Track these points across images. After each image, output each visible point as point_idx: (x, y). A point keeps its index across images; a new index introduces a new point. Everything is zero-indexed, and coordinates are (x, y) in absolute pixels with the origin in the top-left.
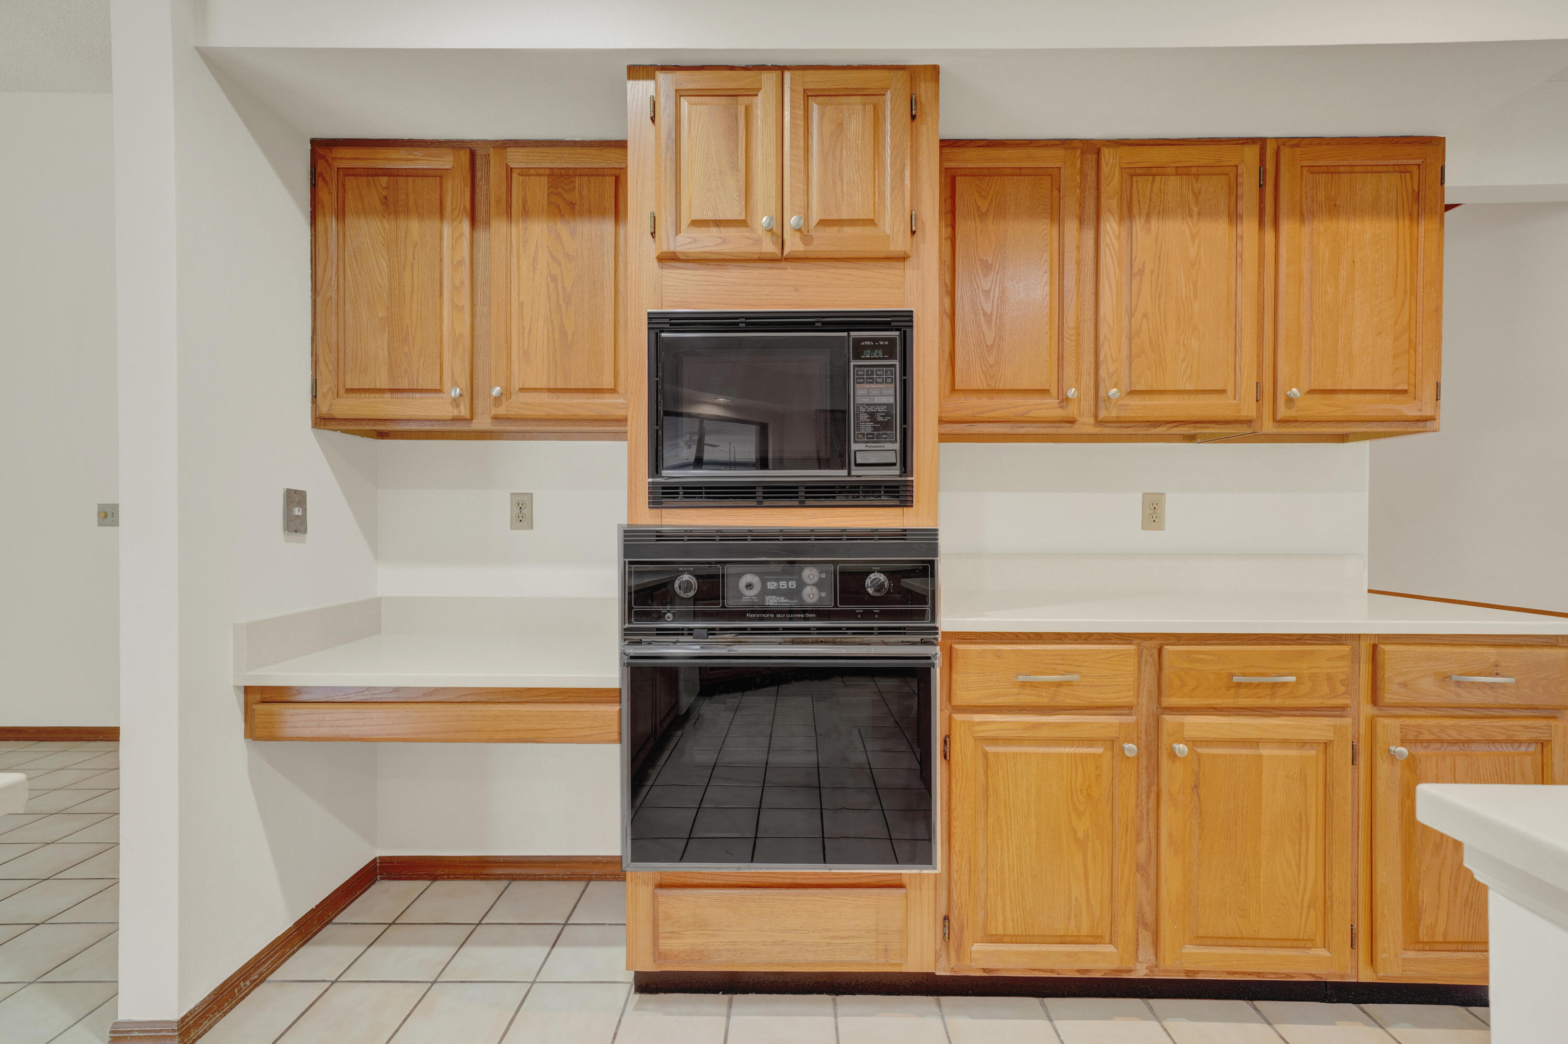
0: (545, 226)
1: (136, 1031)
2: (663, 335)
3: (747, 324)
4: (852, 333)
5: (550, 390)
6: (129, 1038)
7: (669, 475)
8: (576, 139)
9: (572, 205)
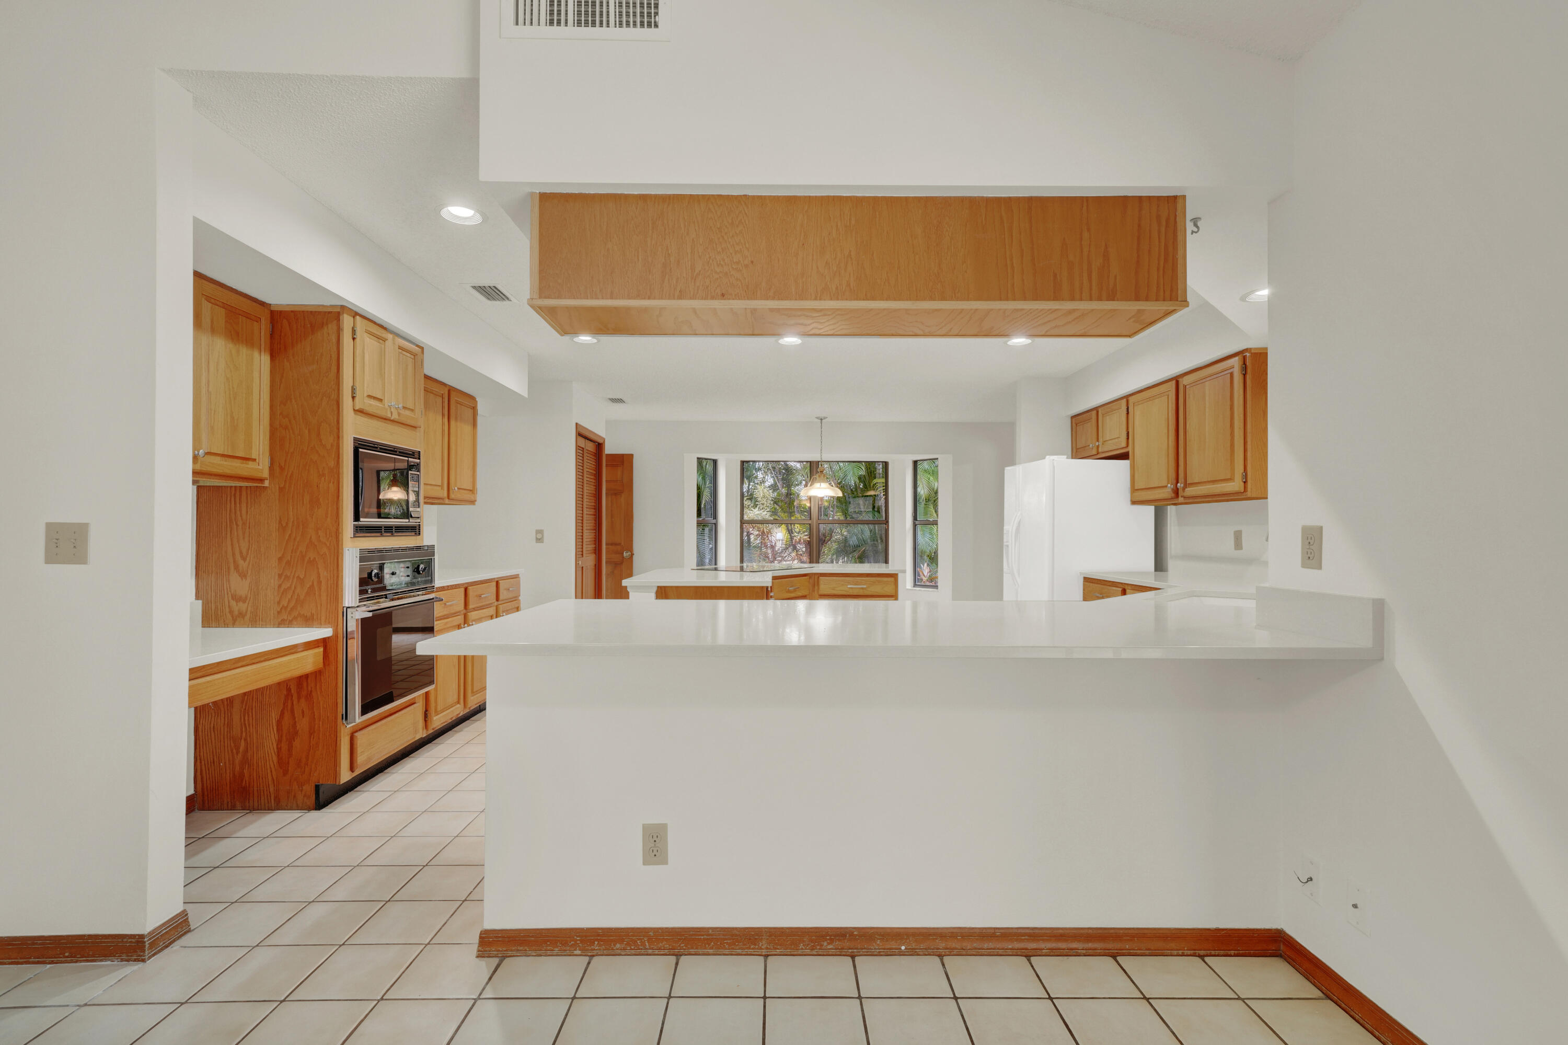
0: (223, 343)
1: (164, 930)
2: (360, 450)
3: (380, 448)
4: (410, 459)
5: (223, 456)
6: (160, 937)
7: (364, 521)
8: (234, 287)
9: (238, 334)
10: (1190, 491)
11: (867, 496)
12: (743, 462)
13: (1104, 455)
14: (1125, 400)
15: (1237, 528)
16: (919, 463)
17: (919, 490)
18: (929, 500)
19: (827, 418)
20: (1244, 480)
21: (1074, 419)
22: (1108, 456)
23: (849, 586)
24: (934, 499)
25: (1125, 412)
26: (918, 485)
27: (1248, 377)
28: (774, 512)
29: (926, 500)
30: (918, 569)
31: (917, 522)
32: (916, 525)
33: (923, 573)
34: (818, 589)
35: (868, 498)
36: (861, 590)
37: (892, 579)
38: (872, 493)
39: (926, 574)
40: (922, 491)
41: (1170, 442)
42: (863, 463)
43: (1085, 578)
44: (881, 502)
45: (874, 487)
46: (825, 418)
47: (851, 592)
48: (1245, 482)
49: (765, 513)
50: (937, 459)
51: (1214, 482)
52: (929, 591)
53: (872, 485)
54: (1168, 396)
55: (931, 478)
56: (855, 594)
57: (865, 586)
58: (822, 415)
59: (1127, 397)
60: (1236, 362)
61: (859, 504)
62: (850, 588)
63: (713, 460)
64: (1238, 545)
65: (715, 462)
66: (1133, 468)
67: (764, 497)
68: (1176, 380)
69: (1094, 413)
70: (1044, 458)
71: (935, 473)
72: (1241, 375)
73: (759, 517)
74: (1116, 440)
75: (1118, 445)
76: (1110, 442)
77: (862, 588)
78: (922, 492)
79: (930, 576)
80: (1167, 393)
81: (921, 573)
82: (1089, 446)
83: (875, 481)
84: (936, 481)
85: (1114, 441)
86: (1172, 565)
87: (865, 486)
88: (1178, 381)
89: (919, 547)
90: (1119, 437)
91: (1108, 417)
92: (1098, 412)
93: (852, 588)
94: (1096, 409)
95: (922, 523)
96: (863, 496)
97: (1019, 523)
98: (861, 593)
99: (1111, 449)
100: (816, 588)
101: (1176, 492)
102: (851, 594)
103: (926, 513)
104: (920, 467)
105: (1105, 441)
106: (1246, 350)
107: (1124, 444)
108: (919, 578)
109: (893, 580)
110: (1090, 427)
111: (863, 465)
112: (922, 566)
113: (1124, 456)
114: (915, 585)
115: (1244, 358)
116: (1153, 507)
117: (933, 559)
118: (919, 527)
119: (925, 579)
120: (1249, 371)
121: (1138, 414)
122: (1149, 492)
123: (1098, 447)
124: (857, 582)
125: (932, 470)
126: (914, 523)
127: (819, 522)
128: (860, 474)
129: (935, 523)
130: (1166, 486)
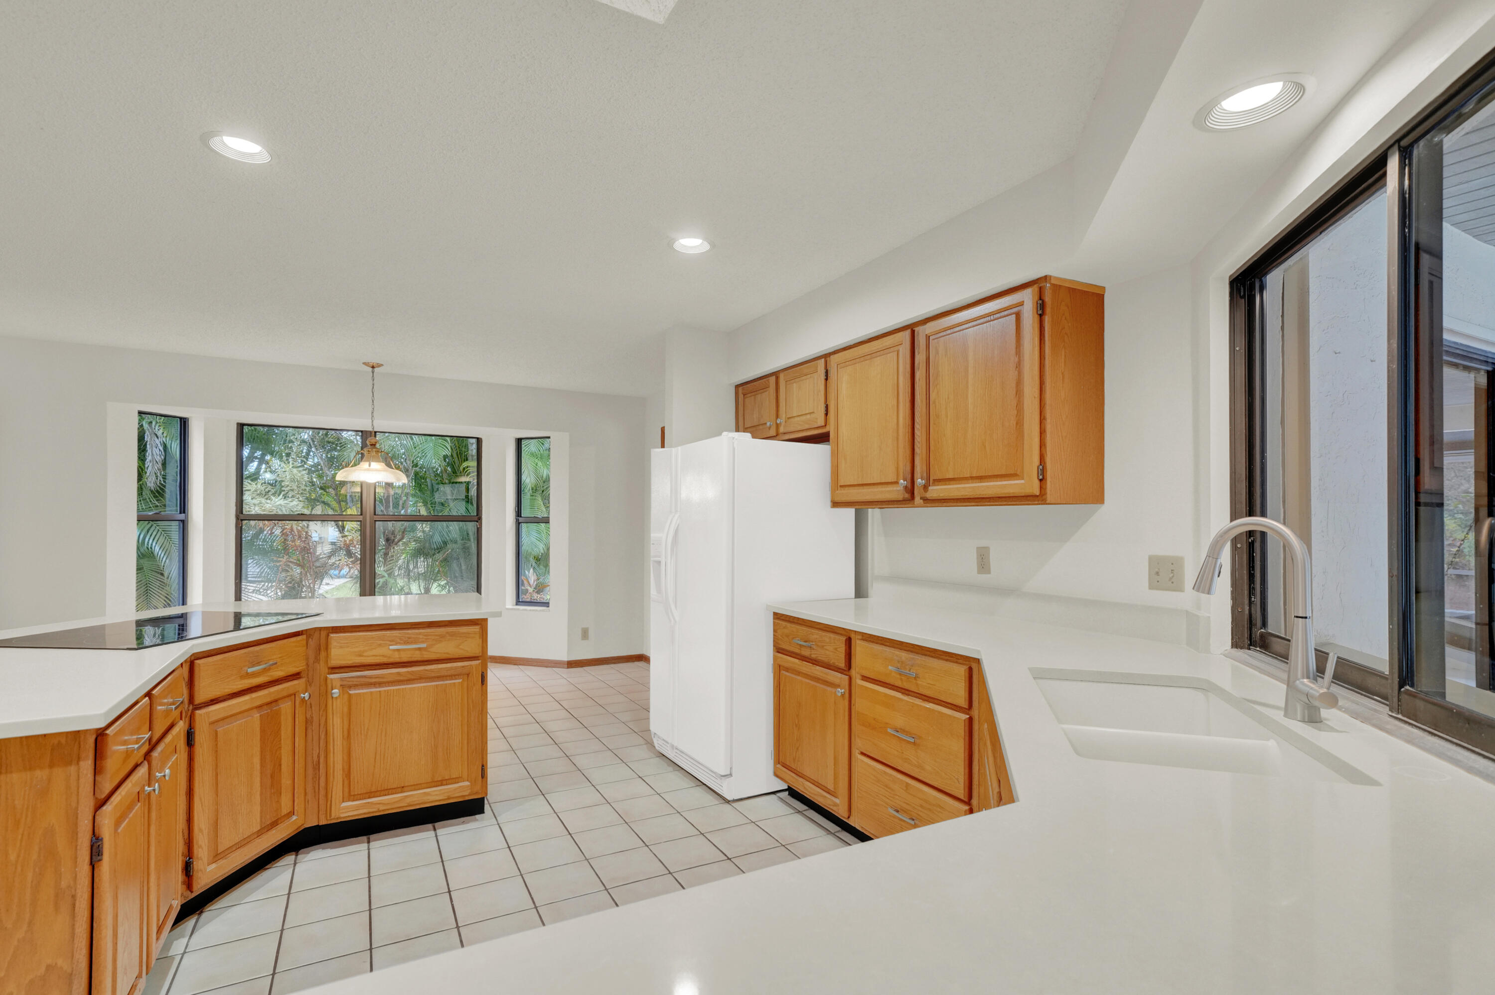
10: (935, 491)
11: (456, 483)
12: (241, 426)
13: (787, 437)
14: (823, 359)
15: (983, 543)
16: (523, 442)
17: (524, 477)
18: (536, 490)
19: (382, 365)
20: (1041, 477)
21: (740, 389)
22: (796, 438)
23: (391, 647)
24: (542, 489)
25: (823, 377)
26: (523, 471)
27: (1047, 319)
28: (312, 502)
29: (533, 489)
30: (522, 578)
31: (521, 519)
32: (519, 523)
33: (529, 582)
34: (327, 656)
35: (457, 485)
36: (418, 652)
37: (476, 629)
38: (463, 479)
39: (532, 582)
40: (528, 479)
41: (901, 419)
42: (448, 439)
43: (775, 614)
44: (473, 492)
45: (465, 471)
46: (380, 365)
47: (396, 658)
48: (1041, 480)
49: (295, 503)
50: (549, 438)
51: (981, 478)
52: (537, 611)
53: (461, 468)
54: (898, 352)
55: (540, 464)
56: (405, 659)
57: (424, 645)
58: (374, 360)
59: (826, 356)
60: (1028, 297)
61: (445, 493)
62: (394, 650)
63: (181, 418)
64: (983, 565)
65: (185, 422)
66: (835, 457)
67: (293, 480)
68: (911, 328)
69: (773, 379)
70: (720, 434)
71: (545, 457)
72: (1037, 316)
73: (284, 509)
74: (808, 416)
75: (815, 421)
76: (797, 419)
77: (420, 649)
78: (528, 481)
79: (536, 585)
80: (896, 348)
81: (525, 582)
82: (766, 423)
83: (465, 464)
84: (545, 467)
85: (804, 418)
86: (875, 589)
87: (454, 472)
88: (914, 331)
89: (524, 548)
90: (813, 412)
91: (795, 384)
92: (777, 378)
93: (398, 650)
94: (776, 374)
95: (528, 520)
96: (450, 483)
97: (676, 531)
98: (417, 656)
99: (799, 428)
100: (323, 654)
101: (911, 490)
102: (398, 660)
103: (532, 507)
104: (526, 447)
105: (789, 418)
106: (1046, 278)
107: (821, 422)
108: (523, 588)
109: (478, 630)
110: (767, 397)
111: (446, 441)
112: (527, 573)
113: (821, 438)
114: (518, 602)
115: (1041, 291)
116: (854, 510)
117: (542, 560)
118: (524, 526)
119: (531, 590)
120: (1048, 310)
121: (843, 380)
122: (865, 490)
123: (778, 426)
124: (409, 638)
125: (541, 455)
126: (517, 520)
127: (376, 518)
128: (444, 454)
129: (546, 521)
130: (897, 483)
